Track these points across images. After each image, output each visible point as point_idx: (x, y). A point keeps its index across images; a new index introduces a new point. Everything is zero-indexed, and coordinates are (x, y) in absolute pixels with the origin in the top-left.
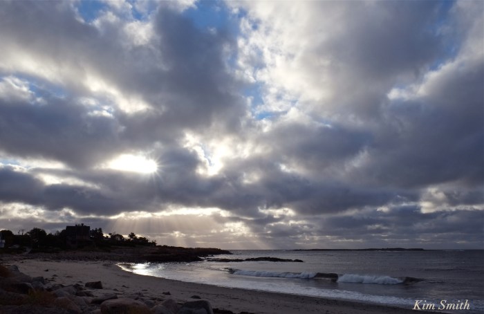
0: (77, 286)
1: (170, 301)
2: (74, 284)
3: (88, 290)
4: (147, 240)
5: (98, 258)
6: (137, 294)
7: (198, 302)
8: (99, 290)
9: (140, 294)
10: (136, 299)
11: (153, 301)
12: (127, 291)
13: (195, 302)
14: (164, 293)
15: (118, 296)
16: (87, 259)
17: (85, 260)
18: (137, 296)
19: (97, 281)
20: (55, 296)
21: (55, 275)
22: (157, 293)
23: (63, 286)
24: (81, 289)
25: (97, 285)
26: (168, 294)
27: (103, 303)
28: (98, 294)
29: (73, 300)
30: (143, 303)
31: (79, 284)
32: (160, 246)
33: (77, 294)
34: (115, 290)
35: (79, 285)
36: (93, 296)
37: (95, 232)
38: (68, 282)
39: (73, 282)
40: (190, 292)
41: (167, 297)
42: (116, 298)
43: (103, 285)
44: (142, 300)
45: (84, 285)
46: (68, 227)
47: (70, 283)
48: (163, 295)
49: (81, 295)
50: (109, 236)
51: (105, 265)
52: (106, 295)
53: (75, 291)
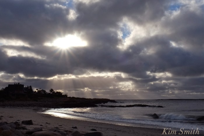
0: (16, 123)
1: (77, 132)
2: (14, 122)
3: (24, 125)
4: (62, 94)
5: (29, 105)
6: (55, 128)
7: (94, 133)
8: (31, 126)
9: (57, 128)
10: (55, 131)
11: (65, 132)
12: (49, 126)
13: (93, 133)
14: (73, 127)
15: (43, 129)
16: (22, 106)
17: (21, 107)
18: (55, 129)
19: (29, 120)
20: (2, 129)
21: (2, 116)
22: (68, 128)
23: (7, 123)
24: (19, 125)
25: (30, 123)
26: (76, 128)
27: (33, 134)
28: (30, 128)
29: (14, 132)
30: (59, 134)
31: (18, 121)
32: (70, 97)
33: (16, 128)
34: (41, 125)
35: (18, 123)
36: (26, 129)
37: (27, 88)
38: (10, 121)
39: (13, 120)
40: (90, 127)
41: (75, 130)
42: (42, 130)
43: (33, 123)
44: (59, 132)
45: (21, 122)
46: (9, 85)
47: (11, 121)
48: (72, 129)
49: (19, 128)
50: (37, 91)
51: (34, 110)
52: (35, 129)
53: (15, 126)
